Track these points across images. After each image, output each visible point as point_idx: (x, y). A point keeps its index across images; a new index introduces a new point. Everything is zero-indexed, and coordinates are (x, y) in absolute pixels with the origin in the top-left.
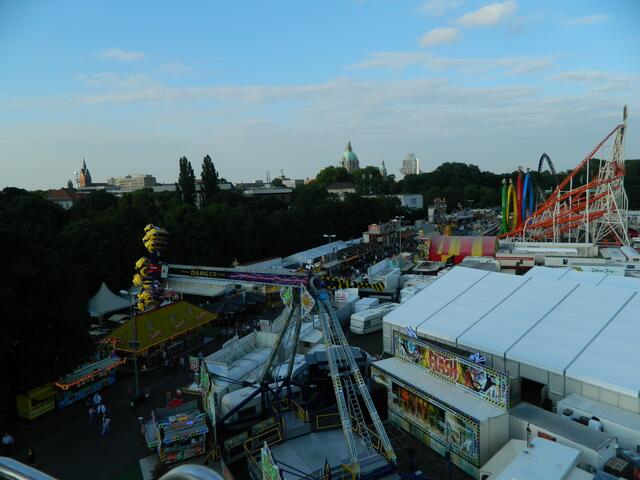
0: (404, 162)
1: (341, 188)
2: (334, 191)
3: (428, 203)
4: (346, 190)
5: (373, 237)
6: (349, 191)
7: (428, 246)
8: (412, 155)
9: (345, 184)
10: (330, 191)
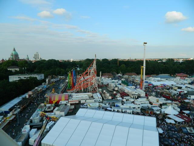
0: (35, 55)
1: (13, 68)
2: (10, 69)
3: (46, 77)
4: (15, 69)
5: (30, 96)
6: (17, 69)
7: (49, 98)
8: (37, 53)
9: (15, 67)
10: (9, 69)
